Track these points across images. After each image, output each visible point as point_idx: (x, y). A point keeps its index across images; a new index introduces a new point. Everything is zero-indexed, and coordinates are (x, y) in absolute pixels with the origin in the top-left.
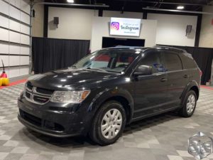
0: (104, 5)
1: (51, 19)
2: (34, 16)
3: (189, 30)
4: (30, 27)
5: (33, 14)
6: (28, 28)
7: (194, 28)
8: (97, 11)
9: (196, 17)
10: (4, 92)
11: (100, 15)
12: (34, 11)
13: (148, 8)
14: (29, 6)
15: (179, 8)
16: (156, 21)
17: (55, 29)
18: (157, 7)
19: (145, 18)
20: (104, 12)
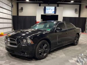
0: (41, 2)
1: (20, 8)
2: (13, 7)
4: (12, 11)
5: (12, 6)
6: (11, 12)
8: (38, 4)
9: (79, 5)
10: (2, 38)
11: (40, 6)
12: (13, 5)
13: (59, 2)
14: (11, 3)
15: (72, 2)
18: (63, 2)
19: (58, 6)
20: (41, 4)
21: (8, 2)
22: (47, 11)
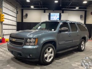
0: (46, 8)
1: (24, 14)
3: (81, 17)
4: (16, 18)
7: (84, 16)
8: (43, 11)
9: (84, 12)
11: (45, 12)
12: (18, 12)
13: (64, 9)
14: (16, 10)
15: (77, 8)
16: (67, 14)
17: (26, 18)
18: (68, 8)
19: (63, 12)
20: (46, 11)
21: (14, 9)
22: (51, 17)
